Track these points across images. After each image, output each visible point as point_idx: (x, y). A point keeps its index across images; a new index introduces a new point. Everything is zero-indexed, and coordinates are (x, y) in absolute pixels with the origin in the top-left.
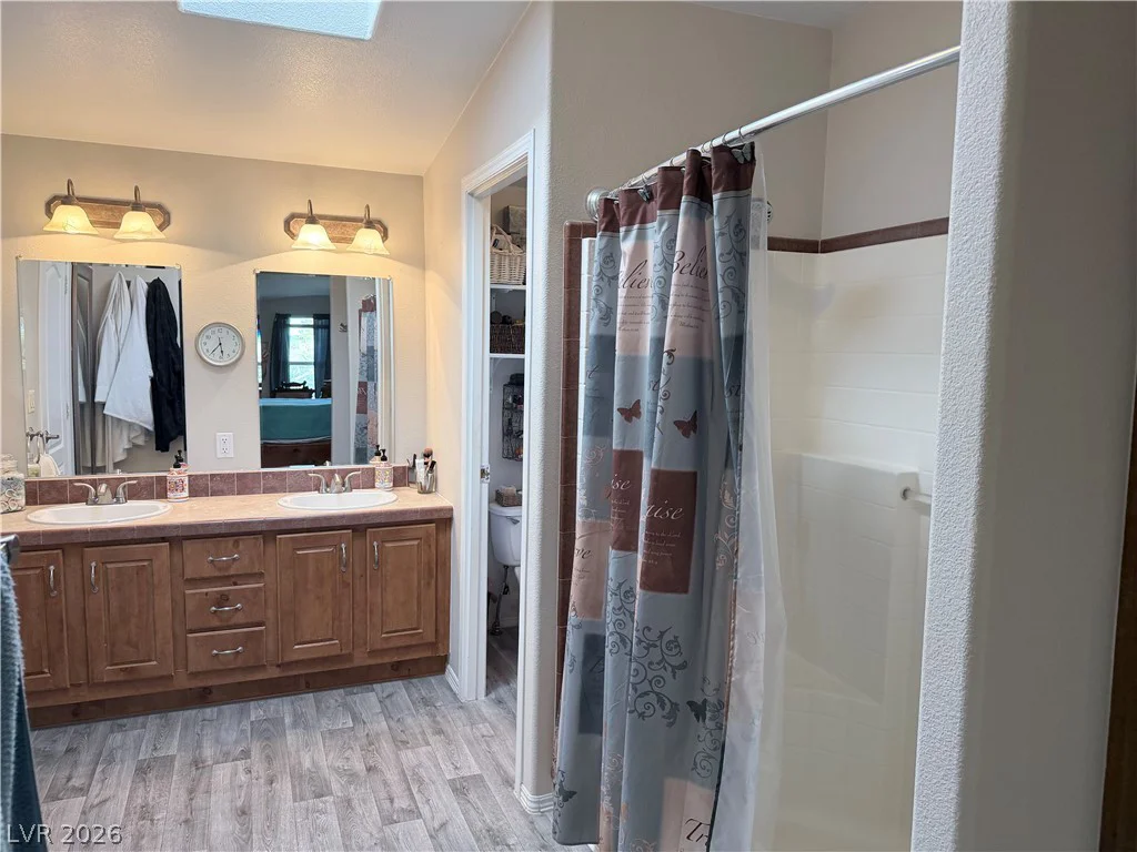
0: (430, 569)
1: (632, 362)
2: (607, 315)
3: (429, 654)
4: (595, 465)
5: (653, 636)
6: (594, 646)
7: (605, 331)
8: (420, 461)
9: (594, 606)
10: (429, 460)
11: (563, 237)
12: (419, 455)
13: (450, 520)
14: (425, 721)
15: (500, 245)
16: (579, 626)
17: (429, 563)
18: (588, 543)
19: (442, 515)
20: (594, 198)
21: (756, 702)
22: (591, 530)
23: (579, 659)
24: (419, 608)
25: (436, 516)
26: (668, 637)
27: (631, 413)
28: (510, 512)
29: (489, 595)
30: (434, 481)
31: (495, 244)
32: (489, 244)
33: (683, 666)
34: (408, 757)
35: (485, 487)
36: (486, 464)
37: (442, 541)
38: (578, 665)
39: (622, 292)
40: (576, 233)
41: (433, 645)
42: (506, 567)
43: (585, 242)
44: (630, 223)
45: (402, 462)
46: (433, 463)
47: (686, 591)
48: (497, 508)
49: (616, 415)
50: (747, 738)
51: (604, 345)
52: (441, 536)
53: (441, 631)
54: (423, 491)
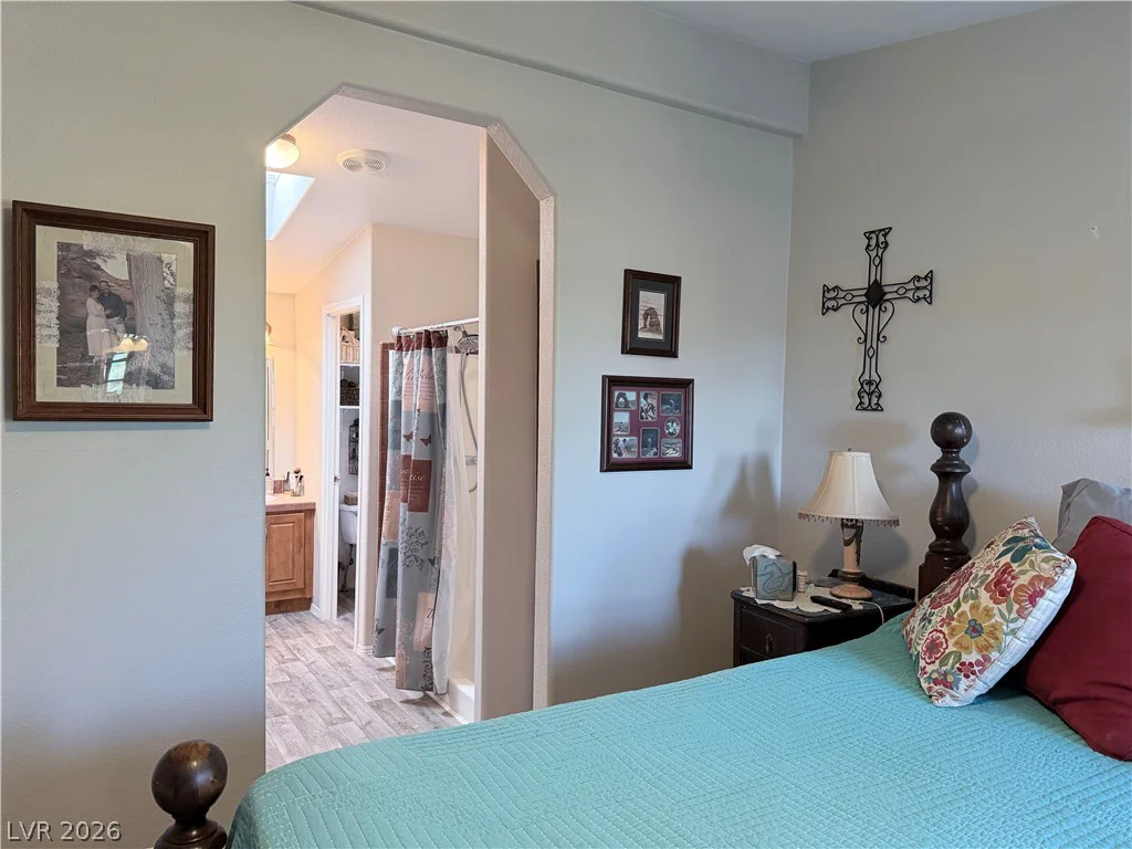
0: (300, 541)
1: (409, 413)
2: (399, 392)
3: (300, 596)
4: (395, 465)
5: (413, 531)
6: (393, 553)
7: (398, 398)
8: (292, 476)
9: (394, 534)
10: (299, 475)
11: (379, 350)
12: (292, 472)
13: (314, 510)
14: (299, 628)
15: (347, 339)
16: (386, 545)
17: (300, 537)
18: (391, 503)
19: (309, 507)
20: (395, 330)
21: (453, 553)
22: (393, 496)
23: (387, 561)
24: (293, 567)
25: (304, 508)
26: (419, 531)
27: (409, 437)
28: (353, 508)
29: (339, 563)
30: (302, 488)
31: (344, 338)
32: (339, 339)
33: (427, 543)
34: (290, 642)
35: (337, 488)
36: (338, 474)
37: (308, 525)
38: (385, 565)
39: (404, 382)
40: (386, 348)
41: (302, 590)
42: (352, 545)
43: (391, 352)
44: (407, 350)
45: (281, 477)
46: (301, 477)
47: (427, 511)
48: (345, 507)
49: (403, 439)
50: (449, 567)
51: (398, 404)
52: (308, 521)
53: (308, 581)
54: (294, 494)
